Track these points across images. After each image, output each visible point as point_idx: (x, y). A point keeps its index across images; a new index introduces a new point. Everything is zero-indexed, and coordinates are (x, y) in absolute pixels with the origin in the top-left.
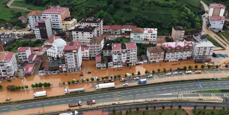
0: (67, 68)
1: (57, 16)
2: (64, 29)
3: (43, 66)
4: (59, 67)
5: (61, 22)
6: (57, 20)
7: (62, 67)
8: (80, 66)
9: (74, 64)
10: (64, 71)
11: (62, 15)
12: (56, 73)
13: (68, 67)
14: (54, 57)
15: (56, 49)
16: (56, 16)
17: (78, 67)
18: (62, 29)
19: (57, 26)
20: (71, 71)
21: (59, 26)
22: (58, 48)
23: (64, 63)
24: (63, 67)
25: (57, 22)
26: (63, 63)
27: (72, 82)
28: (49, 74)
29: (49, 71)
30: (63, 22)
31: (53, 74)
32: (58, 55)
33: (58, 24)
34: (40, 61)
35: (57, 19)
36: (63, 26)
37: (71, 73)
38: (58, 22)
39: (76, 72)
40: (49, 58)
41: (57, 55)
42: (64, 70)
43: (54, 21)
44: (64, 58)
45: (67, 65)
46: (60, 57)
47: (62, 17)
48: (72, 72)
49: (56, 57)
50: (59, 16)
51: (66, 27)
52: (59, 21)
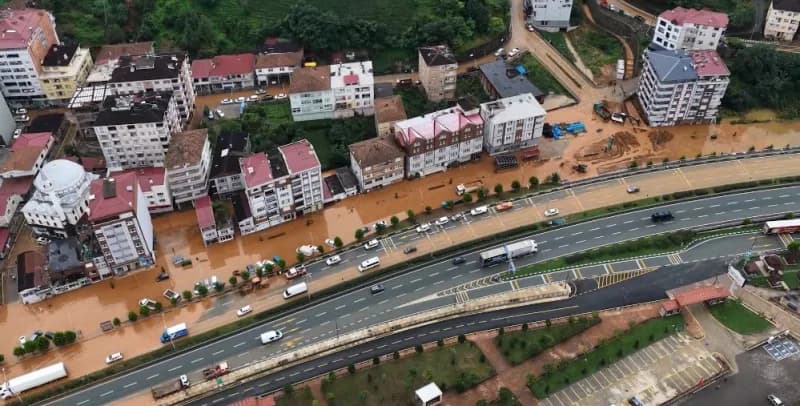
0: (111, 266)
1: (17, 56)
2: (52, 94)
3: (28, 271)
4: (83, 267)
5: (35, 72)
6: (18, 70)
7: (94, 266)
8: (151, 249)
9: (133, 250)
10: (104, 276)
11: (35, 48)
12: (80, 286)
13: (114, 263)
14: (52, 225)
15: (57, 202)
16: (9, 56)
17: (147, 253)
18: (45, 96)
19: (24, 87)
20: (126, 269)
21: (29, 87)
22: (60, 196)
23: (100, 253)
24: (97, 265)
25: (18, 77)
26: (94, 252)
27: (141, 313)
28: (56, 292)
29: (53, 284)
30: (41, 72)
31: (70, 289)
32: (67, 220)
33: (26, 80)
34: (8, 246)
35: (19, 67)
36: (47, 84)
37: (129, 274)
38: (26, 77)
39: (144, 269)
40: (36, 230)
41: (63, 218)
42: (103, 271)
43: (9, 74)
44: (94, 234)
45: (111, 257)
46: (74, 222)
47: (32, 54)
48: (129, 270)
49: (60, 226)
50: (25, 56)
51: (58, 87)
52: (28, 72)
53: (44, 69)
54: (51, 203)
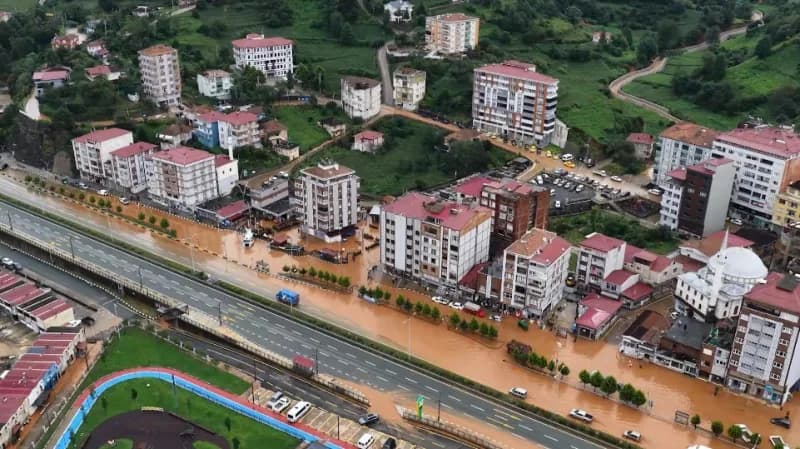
0: (730, 369)
1: (771, 163)
2: (779, 218)
3: (644, 324)
4: (699, 352)
5: (777, 188)
6: (762, 179)
7: (712, 357)
8: (790, 383)
9: (768, 368)
10: (715, 377)
11: (792, 166)
12: (682, 370)
13: (735, 368)
14: (696, 306)
15: (718, 284)
16: (764, 161)
17: (782, 384)
18: (770, 217)
19: (755, 199)
20: (743, 387)
21: (761, 201)
22: (725, 281)
23: (728, 347)
24: (716, 358)
25: (758, 186)
26: (722, 341)
27: (730, 430)
28: (655, 360)
29: (659, 349)
30: (783, 191)
31: (670, 367)
32: (714, 308)
33: (762, 192)
34: (642, 303)
35: (765, 175)
36: (781, 205)
37: (742, 395)
38: (765, 188)
39: (764, 402)
40: (677, 304)
41: (713, 304)
42: (718, 370)
43: (751, 179)
44: (735, 328)
45: (737, 358)
46: (719, 315)
47: (788, 169)
48: (746, 392)
49: (704, 311)
50: (779, 166)
51: (791, 213)
52: (770, 185)
53: (788, 189)
54: (710, 283)
